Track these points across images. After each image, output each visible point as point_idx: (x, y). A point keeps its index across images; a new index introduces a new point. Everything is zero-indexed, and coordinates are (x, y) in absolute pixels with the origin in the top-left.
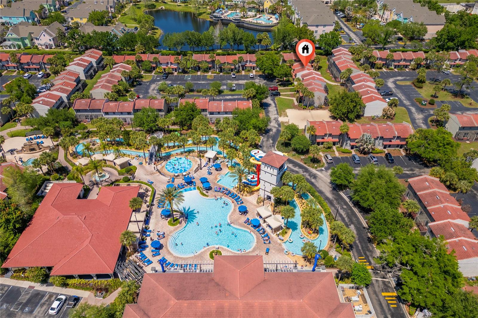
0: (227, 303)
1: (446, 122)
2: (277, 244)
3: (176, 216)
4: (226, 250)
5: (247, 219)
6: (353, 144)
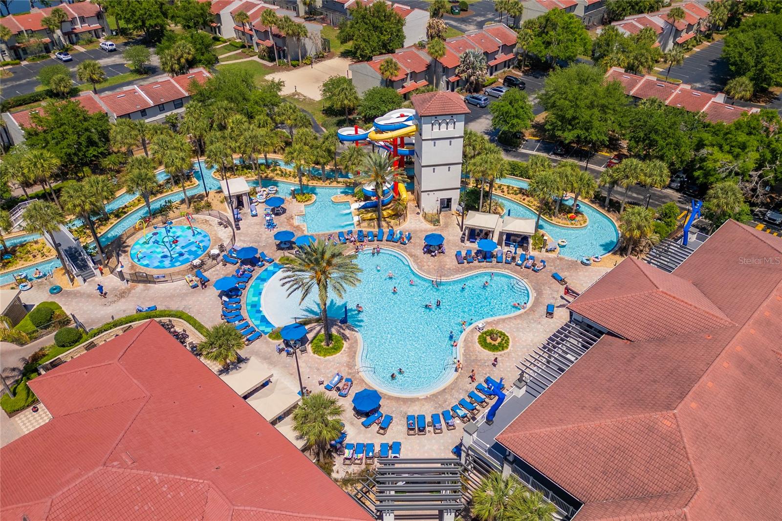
2: (554, 260)
3: (315, 332)
4: (498, 322)
5: (458, 255)
6: (453, 79)
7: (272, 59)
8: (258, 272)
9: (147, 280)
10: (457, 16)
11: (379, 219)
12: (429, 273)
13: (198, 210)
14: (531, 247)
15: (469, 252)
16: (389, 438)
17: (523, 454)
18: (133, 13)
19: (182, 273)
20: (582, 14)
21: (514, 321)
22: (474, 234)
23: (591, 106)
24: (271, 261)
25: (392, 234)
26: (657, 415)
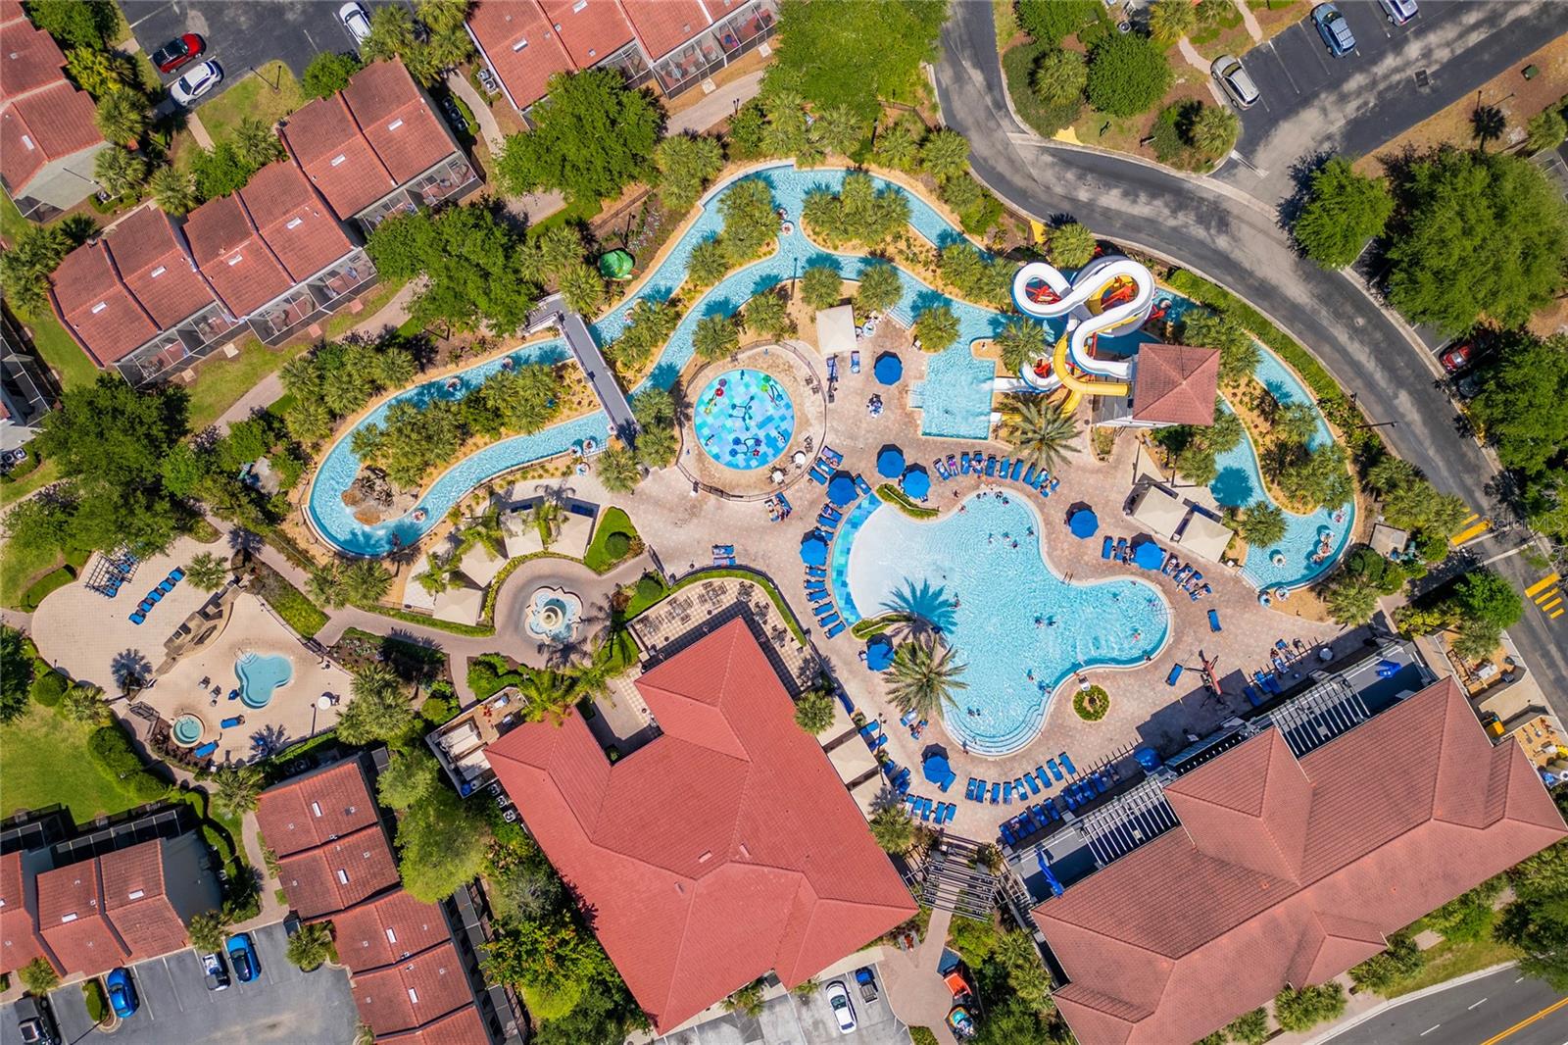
2: (1227, 581)
3: (902, 635)
8: (850, 508)
16: (948, 796)
21: (1126, 679)
24: (867, 490)
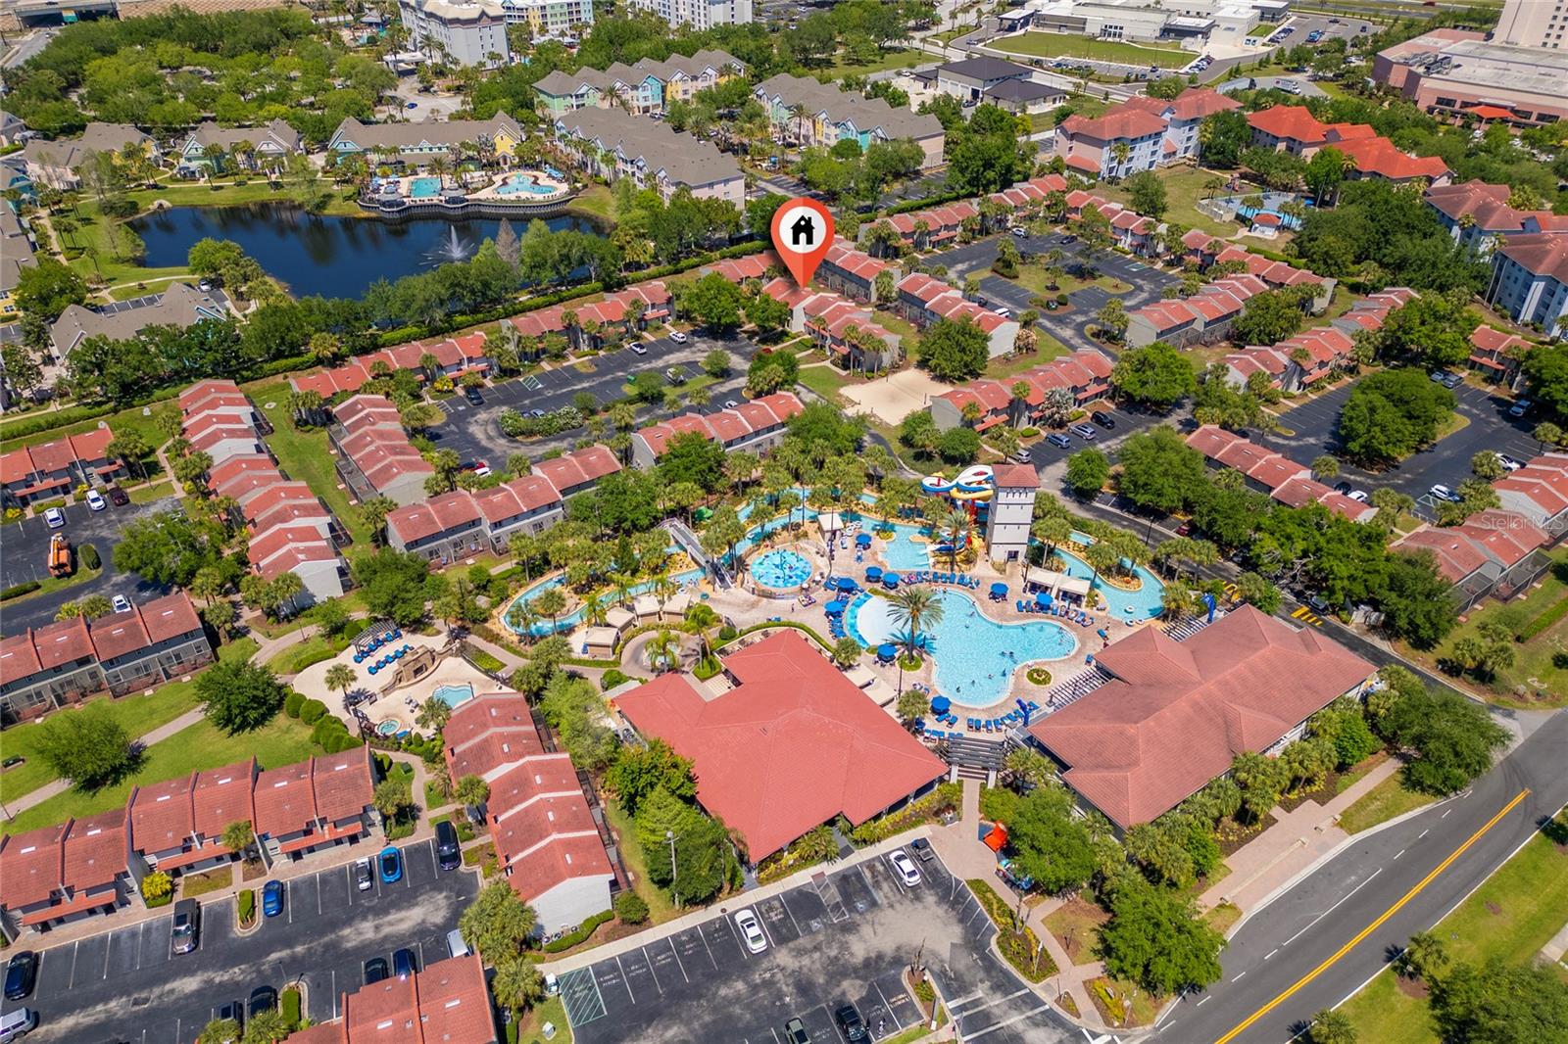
0: (1195, 694)
1: (1122, 332)
2: (1102, 618)
3: (900, 652)
4: (1045, 664)
5: (1019, 604)
6: (1035, 415)
7: (846, 367)
8: (853, 599)
9: (770, 596)
10: (1053, 313)
11: (952, 563)
12: (992, 616)
13: (797, 538)
14: (1084, 604)
15: (1028, 603)
16: (955, 730)
17: (1046, 742)
18: (711, 310)
19: (794, 595)
20: (1202, 329)
21: (1058, 664)
22: (1034, 587)
23: (1165, 474)
24: (862, 591)
25: (962, 578)
26: (1127, 726)
